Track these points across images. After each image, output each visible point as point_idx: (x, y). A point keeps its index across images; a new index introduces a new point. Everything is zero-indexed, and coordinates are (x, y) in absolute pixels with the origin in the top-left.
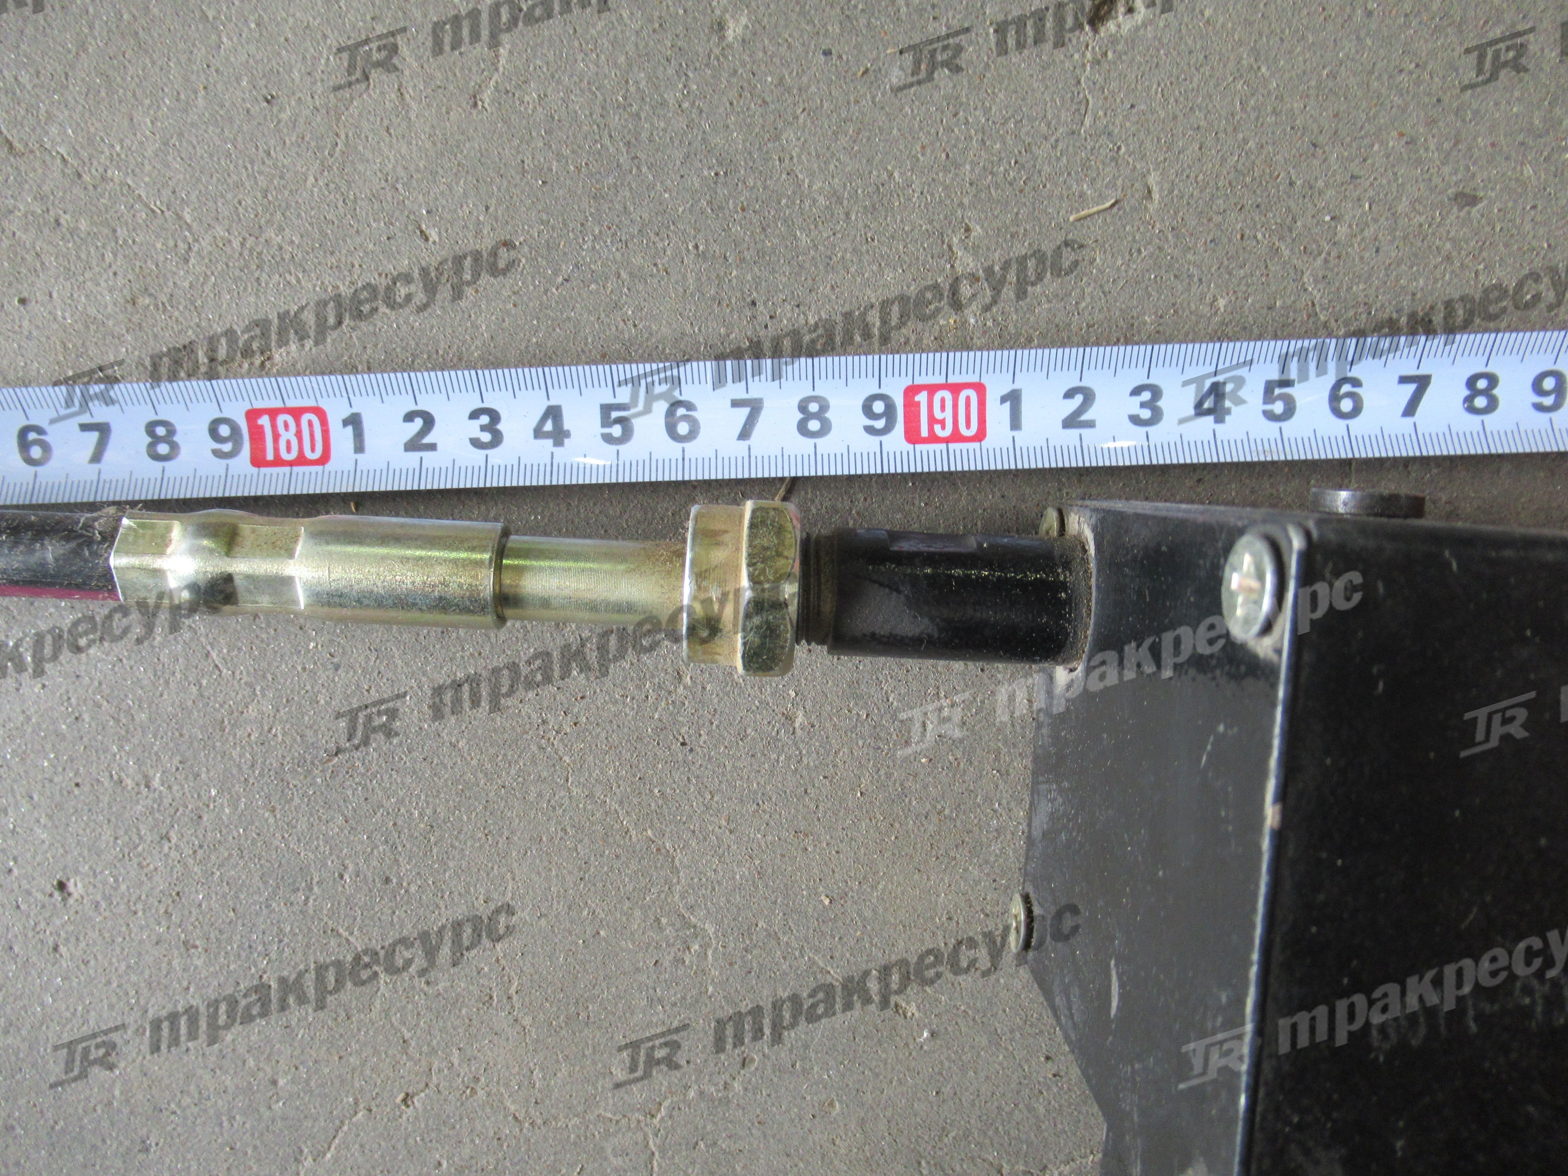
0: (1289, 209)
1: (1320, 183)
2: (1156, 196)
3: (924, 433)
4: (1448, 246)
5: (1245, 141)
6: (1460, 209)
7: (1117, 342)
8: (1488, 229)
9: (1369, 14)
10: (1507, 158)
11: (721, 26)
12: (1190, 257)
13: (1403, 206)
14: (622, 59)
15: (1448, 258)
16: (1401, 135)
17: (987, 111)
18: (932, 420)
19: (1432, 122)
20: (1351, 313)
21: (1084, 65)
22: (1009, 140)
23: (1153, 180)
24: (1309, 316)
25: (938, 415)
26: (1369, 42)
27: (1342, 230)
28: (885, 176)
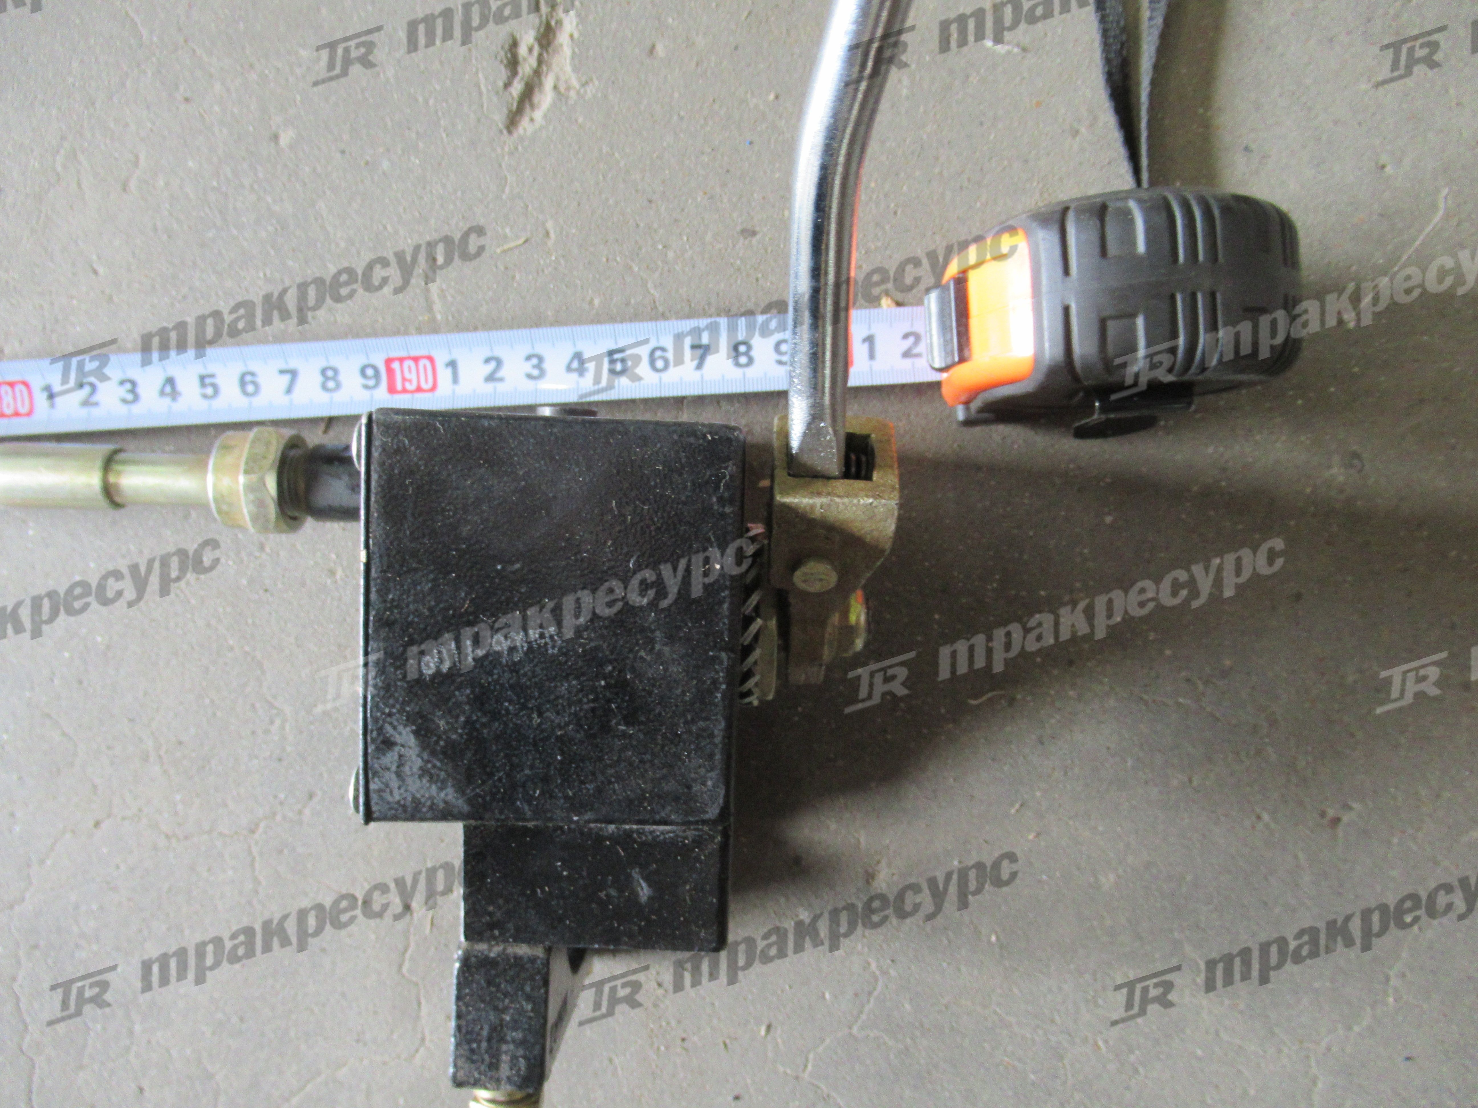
0: (636, 242)
1: (655, 225)
2: (552, 235)
3: (399, 387)
4: (738, 262)
5: (607, 200)
6: (745, 238)
7: (531, 327)
8: (763, 251)
9: (681, 118)
10: (774, 206)
11: (275, 138)
12: (575, 273)
13: (709, 238)
14: (215, 160)
15: (739, 270)
16: (705, 194)
17: (444, 186)
18: (404, 379)
19: (724, 185)
20: (679, 306)
21: (503, 156)
22: (458, 203)
23: (550, 225)
24: (652, 309)
25: (407, 375)
26: (682, 136)
27: (671, 255)
28: (381, 228)
